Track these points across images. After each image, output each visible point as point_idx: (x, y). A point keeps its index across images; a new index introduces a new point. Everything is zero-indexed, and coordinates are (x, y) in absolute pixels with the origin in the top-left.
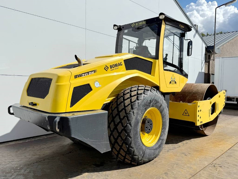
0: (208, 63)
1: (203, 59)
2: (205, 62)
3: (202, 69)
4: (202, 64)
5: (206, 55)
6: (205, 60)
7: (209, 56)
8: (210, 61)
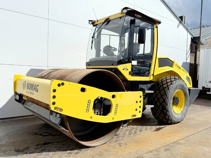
0: (194, 54)
1: (188, 50)
2: (190, 53)
3: (187, 60)
4: (187, 54)
5: (191, 45)
6: (191, 51)
7: (196, 47)
8: (197, 52)
